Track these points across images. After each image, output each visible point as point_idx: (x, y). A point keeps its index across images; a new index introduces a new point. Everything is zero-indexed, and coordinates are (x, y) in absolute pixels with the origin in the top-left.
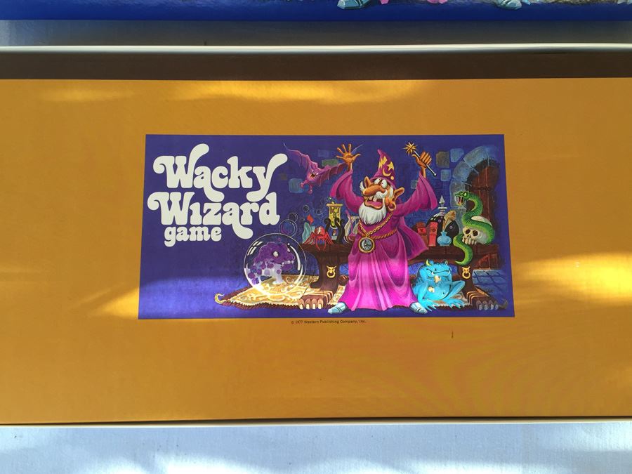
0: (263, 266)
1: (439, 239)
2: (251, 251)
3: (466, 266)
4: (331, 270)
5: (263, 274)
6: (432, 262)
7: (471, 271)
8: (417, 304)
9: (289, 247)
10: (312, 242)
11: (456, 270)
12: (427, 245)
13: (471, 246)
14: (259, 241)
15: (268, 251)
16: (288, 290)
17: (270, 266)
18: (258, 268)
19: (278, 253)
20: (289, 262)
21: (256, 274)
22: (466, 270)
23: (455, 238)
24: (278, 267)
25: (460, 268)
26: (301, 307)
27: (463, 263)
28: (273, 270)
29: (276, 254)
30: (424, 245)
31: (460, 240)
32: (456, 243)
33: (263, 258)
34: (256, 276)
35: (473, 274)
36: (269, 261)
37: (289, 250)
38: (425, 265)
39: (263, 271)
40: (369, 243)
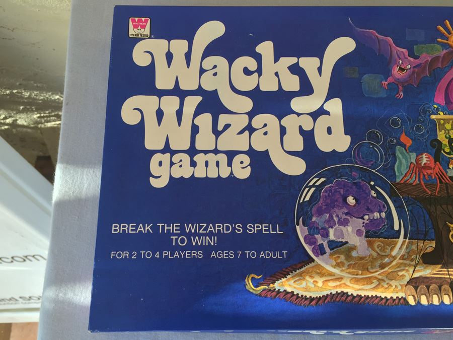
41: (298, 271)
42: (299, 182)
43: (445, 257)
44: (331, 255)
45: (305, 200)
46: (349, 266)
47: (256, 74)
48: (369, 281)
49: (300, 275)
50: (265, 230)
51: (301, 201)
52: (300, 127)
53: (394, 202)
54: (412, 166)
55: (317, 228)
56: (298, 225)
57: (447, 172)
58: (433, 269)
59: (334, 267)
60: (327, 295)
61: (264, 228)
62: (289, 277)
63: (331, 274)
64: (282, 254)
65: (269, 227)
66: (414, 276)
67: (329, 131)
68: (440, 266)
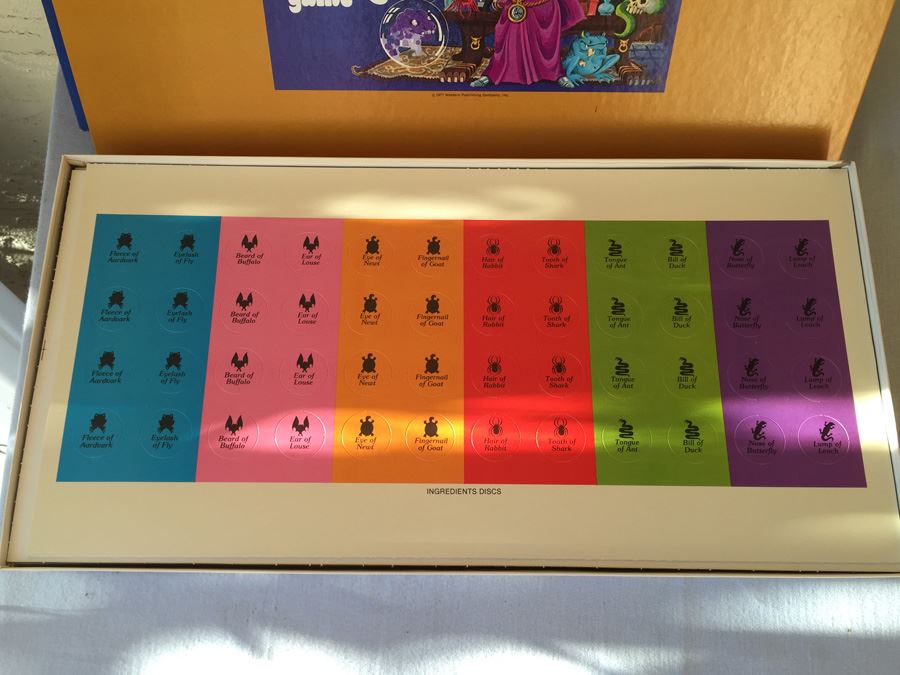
0: (401, 36)
1: (601, 7)
2: (387, 19)
3: (624, 39)
4: (476, 41)
5: (401, 45)
6: (588, 34)
7: (629, 44)
8: (565, 78)
9: (429, 14)
10: (455, 9)
11: (613, 42)
12: (586, 13)
13: (635, 16)
14: (396, 7)
15: (406, 20)
16: (429, 62)
17: (410, 37)
18: (395, 37)
19: (418, 22)
20: (429, 32)
21: (393, 45)
22: (624, 43)
23: (619, 6)
24: (417, 37)
25: (617, 40)
26: (442, 80)
27: (623, 34)
28: (412, 40)
29: (415, 22)
30: (583, 15)
31: (624, 9)
32: (619, 12)
33: (401, 27)
34: (394, 46)
35: (631, 48)
36: (408, 30)
37: (429, 18)
38: (580, 37)
39: (401, 42)
40: (521, 11)
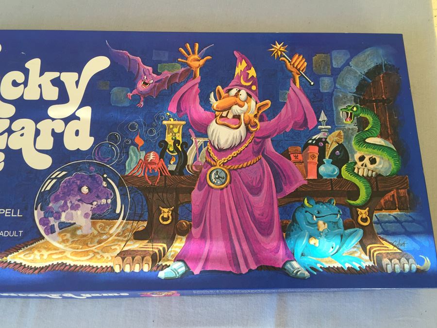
41: (29, 247)
42: (43, 175)
43: (153, 234)
44: (59, 233)
45: (46, 190)
46: (73, 242)
47: (22, 86)
48: (86, 253)
49: (31, 249)
50: (7, 214)
51: (43, 190)
52: (53, 130)
53: (120, 191)
54: (141, 162)
55: (52, 212)
56: (36, 209)
57: (168, 167)
58: (141, 244)
59: (60, 243)
60: (49, 265)
61: (6, 213)
62: (20, 251)
63: (56, 249)
64: (18, 233)
65: (11, 211)
66: (123, 250)
67: (77, 133)
68: (147, 241)
